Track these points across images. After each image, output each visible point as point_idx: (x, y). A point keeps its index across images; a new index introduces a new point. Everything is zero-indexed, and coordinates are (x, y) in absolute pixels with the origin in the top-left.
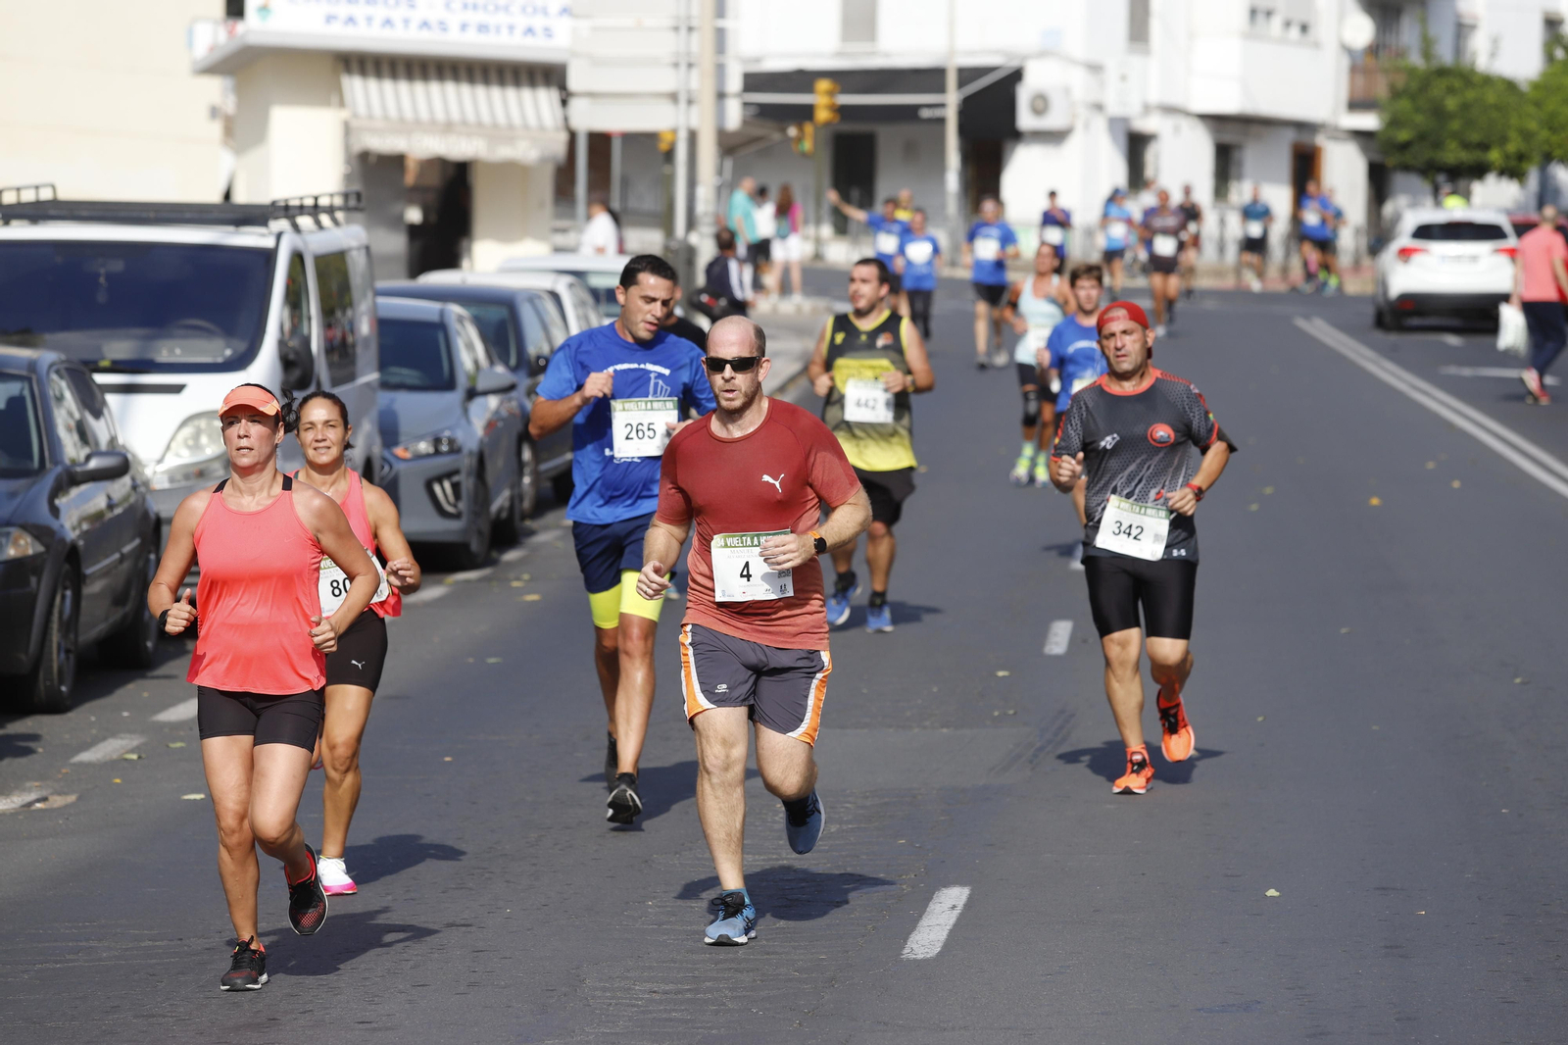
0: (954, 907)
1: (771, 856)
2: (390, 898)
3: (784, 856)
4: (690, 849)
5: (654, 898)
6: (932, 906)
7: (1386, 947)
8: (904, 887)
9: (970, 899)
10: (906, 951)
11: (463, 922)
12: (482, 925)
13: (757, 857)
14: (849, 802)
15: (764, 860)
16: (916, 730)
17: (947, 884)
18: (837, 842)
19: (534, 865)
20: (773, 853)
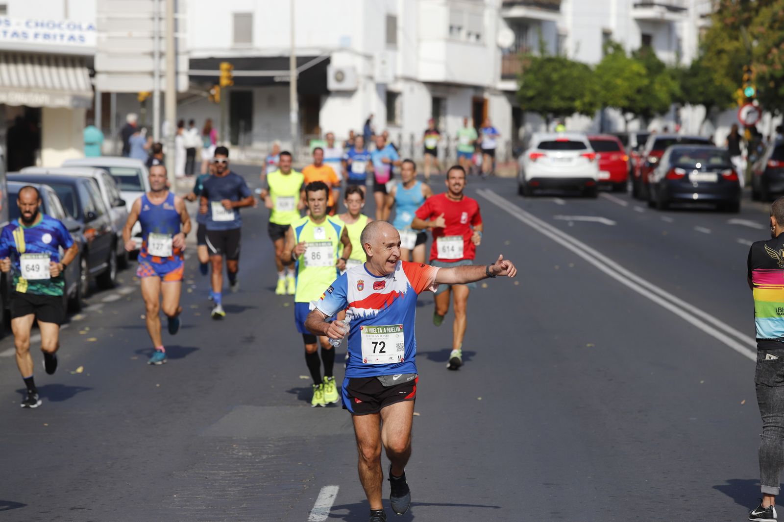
0: (332, 496)
1: (234, 471)
2: (39, 495)
3: (241, 471)
4: (192, 469)
5: (177, 493)
6: (320, 495)
7: (552, 513)
8: (305, 486)
9: (339, 492)
10: (310, 518)
11: (79, 507)
12: (90, 508)
13: (227, 472)
14: (270, 444)
15: (230, 473)
16: (301, 407)
17: (327, 484)
18: (267, 464)
19: (112, 477)
20: (235, 470)
